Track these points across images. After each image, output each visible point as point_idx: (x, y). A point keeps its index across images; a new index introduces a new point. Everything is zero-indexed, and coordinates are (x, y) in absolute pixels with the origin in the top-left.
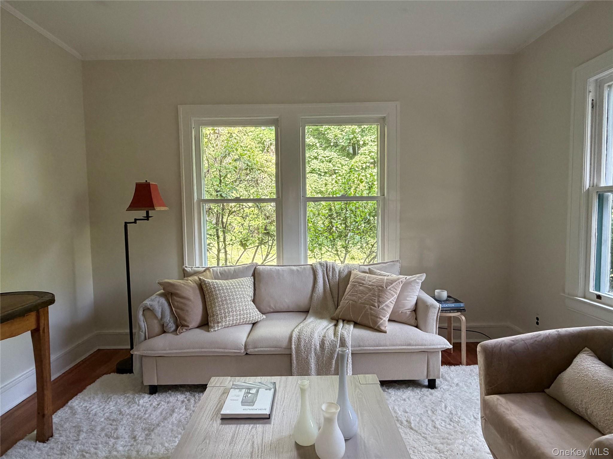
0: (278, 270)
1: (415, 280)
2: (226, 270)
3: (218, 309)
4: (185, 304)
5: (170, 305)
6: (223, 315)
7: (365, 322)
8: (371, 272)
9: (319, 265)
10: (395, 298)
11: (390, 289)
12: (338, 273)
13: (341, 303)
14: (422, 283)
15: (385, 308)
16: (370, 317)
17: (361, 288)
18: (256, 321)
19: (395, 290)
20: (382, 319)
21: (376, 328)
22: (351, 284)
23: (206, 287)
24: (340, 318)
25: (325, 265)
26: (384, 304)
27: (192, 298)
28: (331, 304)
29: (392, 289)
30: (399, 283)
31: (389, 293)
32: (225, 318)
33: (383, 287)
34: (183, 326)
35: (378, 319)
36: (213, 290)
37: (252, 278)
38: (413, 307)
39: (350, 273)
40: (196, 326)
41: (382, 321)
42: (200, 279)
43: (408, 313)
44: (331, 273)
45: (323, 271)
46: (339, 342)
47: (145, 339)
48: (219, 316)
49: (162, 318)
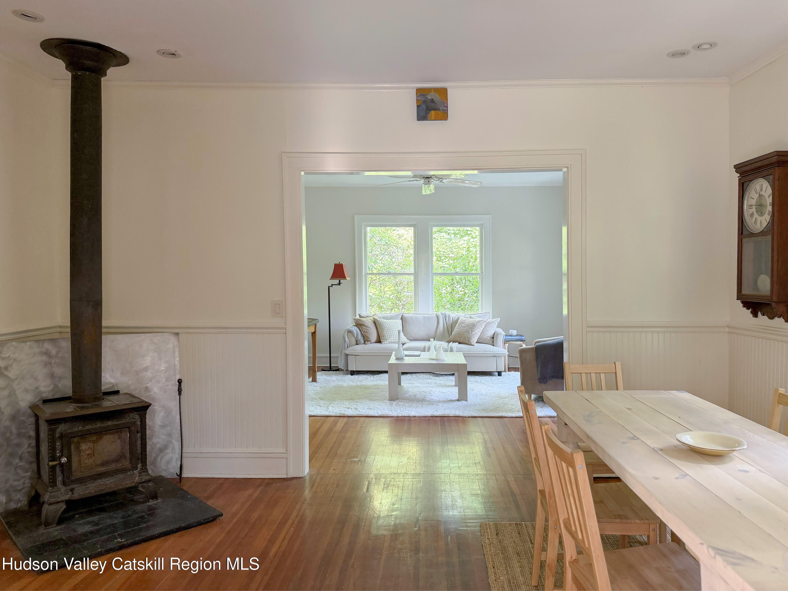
0: (417, 316)
1: (493, 321)
2: (386, 316)
3: (386, 333)
4: (368, 330)
5: (360, 331)
6: (389, 336)
7: (464, 341)
8: (471, 318)
9: (440, 314)
10: (481, 330)
11: (478, 325)
12: (452, 318)
13: (453, 334)
14: (498, 323)
15: (475, 334)
16: (466, 338)
17: (463, 325)
18: (405, 343)
19: (481, 325)
20: (472, 339)
21: (469, 344)
22: (459, 324)
23: (378, 322)
24: (451, 340)
25: (444, 314)
26: (474, 332)
27: (371, 327)
28: (447, 335)
29: (479, 325)
30: (483, 322)
31: (478, 327)
32: (390, 337)
33: (475, 324)
34: (368, 341)
35: (471, 339)
36: (382, 324)
37: (401, 320)
38: (491, 336)
39: (459, 318)
40: (374, 342)
41: (472, 340)
42: (374, 318)
43: (489, 338)
44: (448, 318)
45: (443, 317)
46: (449, 349)
47: (348, 347)
48: (387, 337)
49: (357, 337)
